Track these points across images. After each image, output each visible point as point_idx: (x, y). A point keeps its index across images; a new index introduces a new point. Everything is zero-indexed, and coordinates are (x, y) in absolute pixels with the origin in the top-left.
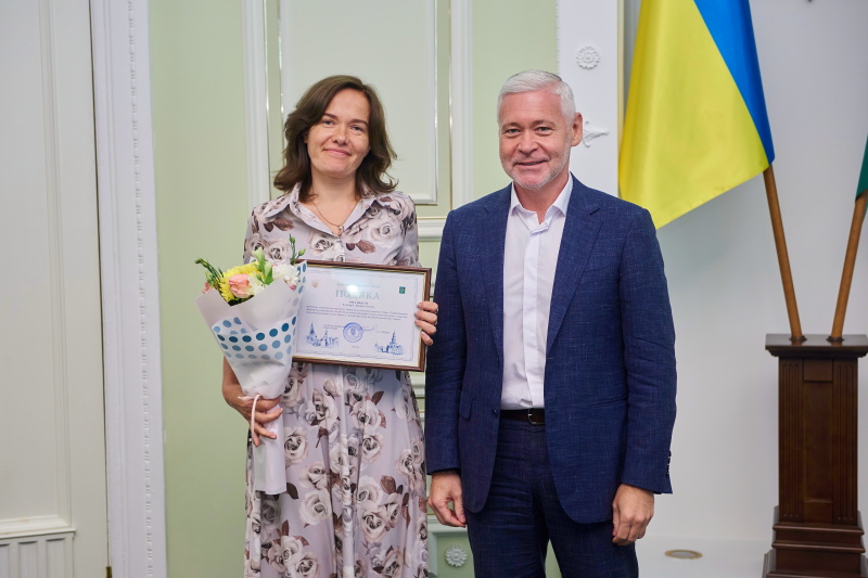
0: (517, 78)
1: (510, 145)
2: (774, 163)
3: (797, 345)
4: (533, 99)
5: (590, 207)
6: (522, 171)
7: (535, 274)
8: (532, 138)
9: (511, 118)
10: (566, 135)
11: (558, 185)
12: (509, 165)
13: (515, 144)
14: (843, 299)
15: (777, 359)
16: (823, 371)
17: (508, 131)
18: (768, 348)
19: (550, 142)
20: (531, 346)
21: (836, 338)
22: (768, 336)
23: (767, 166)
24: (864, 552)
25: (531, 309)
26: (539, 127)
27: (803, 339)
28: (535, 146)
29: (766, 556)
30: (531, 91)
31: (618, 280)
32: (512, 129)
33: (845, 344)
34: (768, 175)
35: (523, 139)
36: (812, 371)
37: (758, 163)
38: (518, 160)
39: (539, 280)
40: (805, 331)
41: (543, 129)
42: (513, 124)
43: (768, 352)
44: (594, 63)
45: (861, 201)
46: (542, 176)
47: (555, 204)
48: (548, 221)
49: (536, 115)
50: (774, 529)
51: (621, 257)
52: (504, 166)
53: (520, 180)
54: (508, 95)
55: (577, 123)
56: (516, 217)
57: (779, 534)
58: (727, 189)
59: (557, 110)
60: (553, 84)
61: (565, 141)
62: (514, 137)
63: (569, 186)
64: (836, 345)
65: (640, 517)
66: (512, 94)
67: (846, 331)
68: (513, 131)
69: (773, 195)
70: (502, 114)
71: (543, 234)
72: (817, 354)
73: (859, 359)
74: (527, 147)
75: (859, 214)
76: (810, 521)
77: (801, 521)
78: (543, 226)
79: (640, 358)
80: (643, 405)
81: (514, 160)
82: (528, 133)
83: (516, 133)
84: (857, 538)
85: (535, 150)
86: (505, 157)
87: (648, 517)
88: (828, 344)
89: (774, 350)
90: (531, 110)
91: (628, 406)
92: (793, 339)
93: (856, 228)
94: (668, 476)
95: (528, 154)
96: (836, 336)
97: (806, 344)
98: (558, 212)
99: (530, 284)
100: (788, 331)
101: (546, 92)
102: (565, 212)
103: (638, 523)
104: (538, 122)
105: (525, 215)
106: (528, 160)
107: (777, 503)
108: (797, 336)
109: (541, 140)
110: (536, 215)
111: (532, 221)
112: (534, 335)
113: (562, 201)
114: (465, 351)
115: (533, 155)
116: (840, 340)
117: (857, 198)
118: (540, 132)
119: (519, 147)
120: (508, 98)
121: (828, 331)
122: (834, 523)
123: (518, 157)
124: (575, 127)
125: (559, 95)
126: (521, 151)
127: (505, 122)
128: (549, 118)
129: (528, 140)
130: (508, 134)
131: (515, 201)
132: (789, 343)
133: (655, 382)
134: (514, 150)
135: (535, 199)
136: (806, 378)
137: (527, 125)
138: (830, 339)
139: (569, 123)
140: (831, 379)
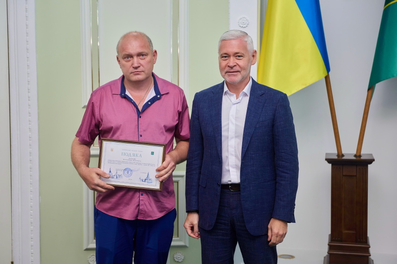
0: (227, 33)
1: (224, 63)
2: (330, 73)
3: (340, 158)
4: (234, 42)
5: (260, 93)
6: (229, 75)
7: (234, 122)
8: (234, 60)
9: (225, 51)
10: (249, 59)
11: (245, 82)
12: (224, 73)
13: (226, 63)
14: (361, 137)
15: (331, 165)
16: (352, 171)
17: (223, 57)
18: (326, 160)
19: (242, 62)
20: (232, 155)
21: (358, 156)
22: (326, 154)
23: (327, 74)
24: (370, 256)
25: (232, 138)
26: (237, 55)
27: (343, 156)
28: (235, 64)
29: (325, 257)
30: (234, 39)
31: (273, 126)
32: (225, 56)
33: (362, 158)
34: (327, 78)
35: (230, 60)
36: (347, 171)
37: (323, 73)
38: (228, 70)
39: (236, 125)
40: (344, 152)
41: (239, 56)
42: (225, 54)
43: (326, 162)
44: (246, 25)
45: (370, 91)
46: (238, 78)
47: (243, 91)
48: (240, 98)
49: (236, 50)
50: (328, 245)
51: (274, 115)
52: (221, 73)
53: (228, 79)
54: (223, 41)
55: (254, 54)
56: (226, 96)
57: (331, 247)
58: (308, 85)
59: (245, 48)
60: (244, 36)
61: (248, 63)
62: (226, 60)
63: (250, 82)
64: (358, 159)
65: (281, 233)
66: (225, 40)
67: (363, 152)
68: (225, 57)
69: (329, 88)
70: (220, 49)
71: (238, 104)
72: (349, 163)
73: (369, 165)
74: (231, 64)
75: (369, 98)
76: (345, 241)
77: (341, 241)
78: (238, 100)
79: (282, 161)
80: (283, 182)
81: (226, 70)
82: (232, 58)
83: (227, 58)
84: (367, 249)
85: (235, 66)
86: (222, 69)
87: (285, 233)
88: (354, 158)
89: (329, 161)
90: (233, 48)
91: (276, 183)
92: (338, 155)
93: (368, 104)
94: (294, 215)
95: (232, 68)
96: (358, 154)
97: (344, 158)
98: (246, 95)
99: (232, 127)
100: (336, 152)
101: (241, 40)
102: (249, 94)
103: (280, 235)
104: (237, 53)
105: (230, 95)
106: (232, 71)
107: (330, 233)
108: (340, 154)
109: (238, 62)
110: (235, 95)
111: (233, 98)
112: (233, 150)
113: (247, 89)
114: (203, 156)
115: (234, 68)
116: (360, 156)
117: (369, 90)
118: (238, 58)
119: (228, 65)
120: (223, 42)
121: (355, 152)
122: (356, 242)
123: (227, 69)
124: (253, 56)
125: (246, 41)
126: (229, 66)
127: (222, 53)
128: (241, 51)
129: (232, 61)
130: (223, 59)
131: (226, 89)
132: (336, 157)
133: (288, 172)
134: (226, 66)
135: (235, 88)
136: (344, 174)
137: (232, 54)
138: (355, 156)
139: (251, 54)
140: (355, 174)
